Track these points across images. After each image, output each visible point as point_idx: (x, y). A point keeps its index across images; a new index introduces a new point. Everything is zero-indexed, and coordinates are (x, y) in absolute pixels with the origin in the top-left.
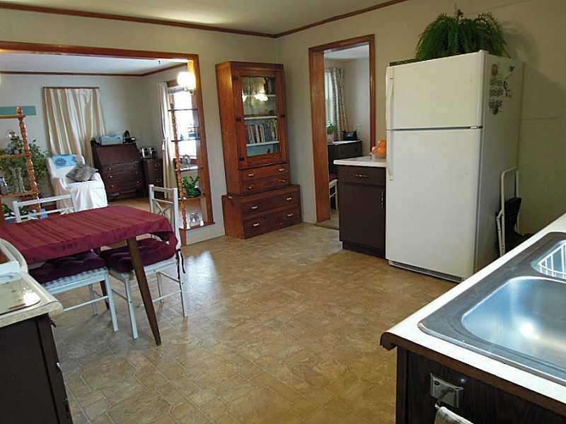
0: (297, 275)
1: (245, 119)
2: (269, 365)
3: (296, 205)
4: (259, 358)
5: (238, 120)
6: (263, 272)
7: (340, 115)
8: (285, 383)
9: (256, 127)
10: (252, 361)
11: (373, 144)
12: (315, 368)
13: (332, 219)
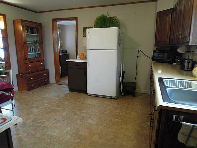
0: (57, 102)
1: (27, 43)
2: (62, 136)
3: (47, 77)
4: (57, 135)
5: (25, 43)
6: (42, 103)
7: (60, 44)
8: (71, 141)
9: (31, 46)
10: (54, 137)
11: (77, 55)
12: (79, 133)
13: (61, 81)
